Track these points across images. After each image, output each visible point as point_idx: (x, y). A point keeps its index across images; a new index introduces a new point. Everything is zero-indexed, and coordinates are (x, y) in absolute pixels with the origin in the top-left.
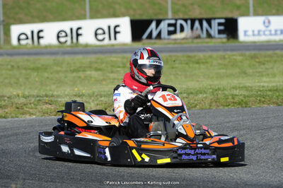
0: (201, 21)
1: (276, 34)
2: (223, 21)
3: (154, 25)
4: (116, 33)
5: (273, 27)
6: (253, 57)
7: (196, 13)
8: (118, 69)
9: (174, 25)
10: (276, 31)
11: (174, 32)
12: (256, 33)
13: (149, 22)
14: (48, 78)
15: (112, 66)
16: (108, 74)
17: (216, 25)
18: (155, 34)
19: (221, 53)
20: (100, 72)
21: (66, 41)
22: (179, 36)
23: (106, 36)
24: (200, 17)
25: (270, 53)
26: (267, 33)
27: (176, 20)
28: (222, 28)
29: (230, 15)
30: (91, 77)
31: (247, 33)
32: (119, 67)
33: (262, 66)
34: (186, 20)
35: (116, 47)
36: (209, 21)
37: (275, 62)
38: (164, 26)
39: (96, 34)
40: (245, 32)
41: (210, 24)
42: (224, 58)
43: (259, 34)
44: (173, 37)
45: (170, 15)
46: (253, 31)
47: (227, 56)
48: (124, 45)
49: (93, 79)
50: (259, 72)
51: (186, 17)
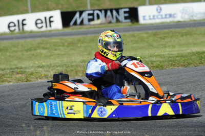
0: (111, 11)
1: (166, 18)
2: (127, 10)
3: (77, 15)
4: (50, 22)
5: (163, 13)
6: (155, 34)
7: (107, 5)
8: (60, 47)
9: (92, 14)
10: (166, 15)
11: (93, 20)
12: (152, 17)
13: (74, 13)
14: (10, 56)
15: (55, 45)
16: (54, 51)
17: (123, 13)
18: (79, 22)
19: (131, 33)
20: (47, 50)
21: (15, 30)
22: (96, 22)
23: (44, 24)
24: (110, 7)
25: (166, 31)
26: (159, 17)
27: (94, 11)
28: (127, 15)
29: (132, 6)
30: (41, 54)
31: (146, 18)
32: (60, 46)
33: (163, 41)
34: (101, 11)
35: (53, 32)
36: (117, 10)
37: (172, 37)
38: (85, 15)
39: (36, 24)
40: (144, 17)
41: (118, 13)
42: (134, 36)
43: (154, 18)
44: (92, 23)
45: (89, 7)
46: (150, 16)
47: (136, 35)
48: (58, 30)
49: (43, 56)
50: (162, 45)
51: (100, 8)
